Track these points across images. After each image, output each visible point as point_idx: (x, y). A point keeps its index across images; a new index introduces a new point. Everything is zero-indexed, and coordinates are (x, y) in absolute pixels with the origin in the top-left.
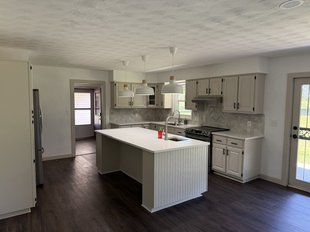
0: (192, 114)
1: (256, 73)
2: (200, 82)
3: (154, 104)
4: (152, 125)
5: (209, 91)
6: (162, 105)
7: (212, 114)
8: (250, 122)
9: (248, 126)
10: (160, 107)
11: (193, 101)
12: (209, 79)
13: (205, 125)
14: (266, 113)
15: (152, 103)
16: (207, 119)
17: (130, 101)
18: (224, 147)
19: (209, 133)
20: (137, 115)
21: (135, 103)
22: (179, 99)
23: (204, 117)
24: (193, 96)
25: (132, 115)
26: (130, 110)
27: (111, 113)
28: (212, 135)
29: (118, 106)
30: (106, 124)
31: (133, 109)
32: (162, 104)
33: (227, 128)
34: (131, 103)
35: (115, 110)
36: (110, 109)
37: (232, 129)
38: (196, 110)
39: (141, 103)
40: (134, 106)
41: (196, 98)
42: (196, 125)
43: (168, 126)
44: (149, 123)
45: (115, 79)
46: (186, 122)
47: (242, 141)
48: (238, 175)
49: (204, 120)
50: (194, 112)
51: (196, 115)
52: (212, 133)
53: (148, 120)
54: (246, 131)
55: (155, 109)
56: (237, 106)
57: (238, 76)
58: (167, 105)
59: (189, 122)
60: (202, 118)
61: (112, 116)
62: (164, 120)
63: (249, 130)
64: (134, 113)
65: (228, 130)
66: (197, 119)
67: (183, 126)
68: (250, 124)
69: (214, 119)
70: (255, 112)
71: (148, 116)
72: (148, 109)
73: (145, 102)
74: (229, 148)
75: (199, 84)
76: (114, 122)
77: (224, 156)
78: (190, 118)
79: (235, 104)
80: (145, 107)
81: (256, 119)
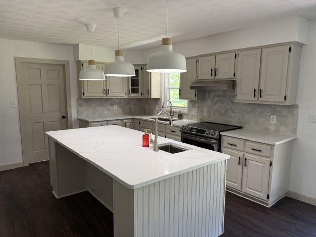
0: (189, 105)
1: (291, 43)
2: (201, 59)
3: (138, 92)
4: (135, 121)
5: (214, 72)
6: (148, 94)
7: (217, 105)
8: (275, 116)
9: (271, 122)
10: (145, 96)
11: (191, 88)
12: (215, 55)
13: (207, 121)
14: (301, 104)
15: (134, 91)
16: (209, 111)
17: (105, 88)
18: (241, 154)
19: (217, 133)
20: (115, 107)
21: (111, 91)
22: (171, 86)
23: (205, 109)
24: (191, 81)
25: (109, 107)
26: (106, 101)
27: (79, 105)
28: (220, 136)
29: (88, 95)
30: (71, 120)
31: (110, 99)
32: (148, 92)
33: (239, 125)
34: (106, 92)
35: (84, 100)
36: (77, 100)
37: (247, 127)
38: (196, 99)
39: (120, 91)
40: (110, 95)
41: (196, 83)
42: (194, 121)
43: (158, 123)
44: (131, 117)
45: (81, 58)
46: (180, 116)
47: (269, 147)
48: (262, 195)
49: (205, 114)
50: (191, 102)
51: (194, 106)
52: (221, 133)
53: (130, 113)
54: (267, 129)
55: (139, 100)
56: (258, 93)
57: (261, 49)
58: (154, 95)
59: (184, 116)
60: (202, 111)
61: (80, 109)
62: (150, 113)
63: (272, 128)
64: (112, 105)
65: (241, 128)
66: (195, 111)
67: (177, 123)
68: (274, 119)
69: (220, 112)
70: (288, 103)
71: (130, 108)
72: (130, 100)
73: (126, 90)
74: (247, 156)
75: (199, 63)
76: (83, 117)
77: (240, 168)
78: (185, 111)
79: (255, 90)
80: (126, 97)
81: (285, 112)
